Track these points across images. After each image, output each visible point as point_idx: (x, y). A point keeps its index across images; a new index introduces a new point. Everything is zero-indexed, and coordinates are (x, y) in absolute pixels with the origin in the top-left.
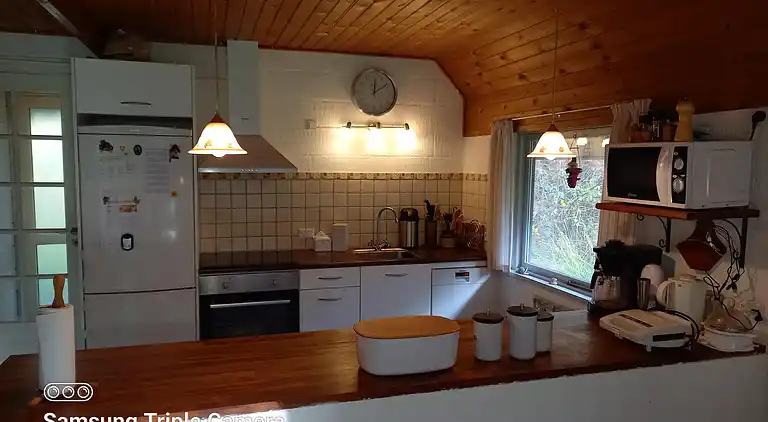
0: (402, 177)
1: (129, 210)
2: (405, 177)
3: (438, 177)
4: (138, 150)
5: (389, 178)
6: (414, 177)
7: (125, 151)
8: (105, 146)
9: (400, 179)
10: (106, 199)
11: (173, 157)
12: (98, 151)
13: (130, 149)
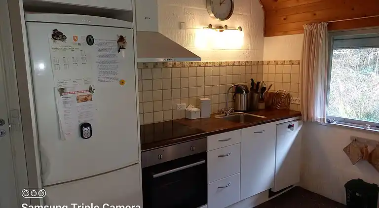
0: (234, 64)
1: (86, 100)
2: (236, 64)
3: (252, 63)
4: (90, 41)
5: (227, 65)
6: (240, 64)
7: (78, 41)
8: (57, 35)
9: (233, 65)
10: (62, 91)
11: (120, 48)
12: (52, 41)
13: (82, 39)
